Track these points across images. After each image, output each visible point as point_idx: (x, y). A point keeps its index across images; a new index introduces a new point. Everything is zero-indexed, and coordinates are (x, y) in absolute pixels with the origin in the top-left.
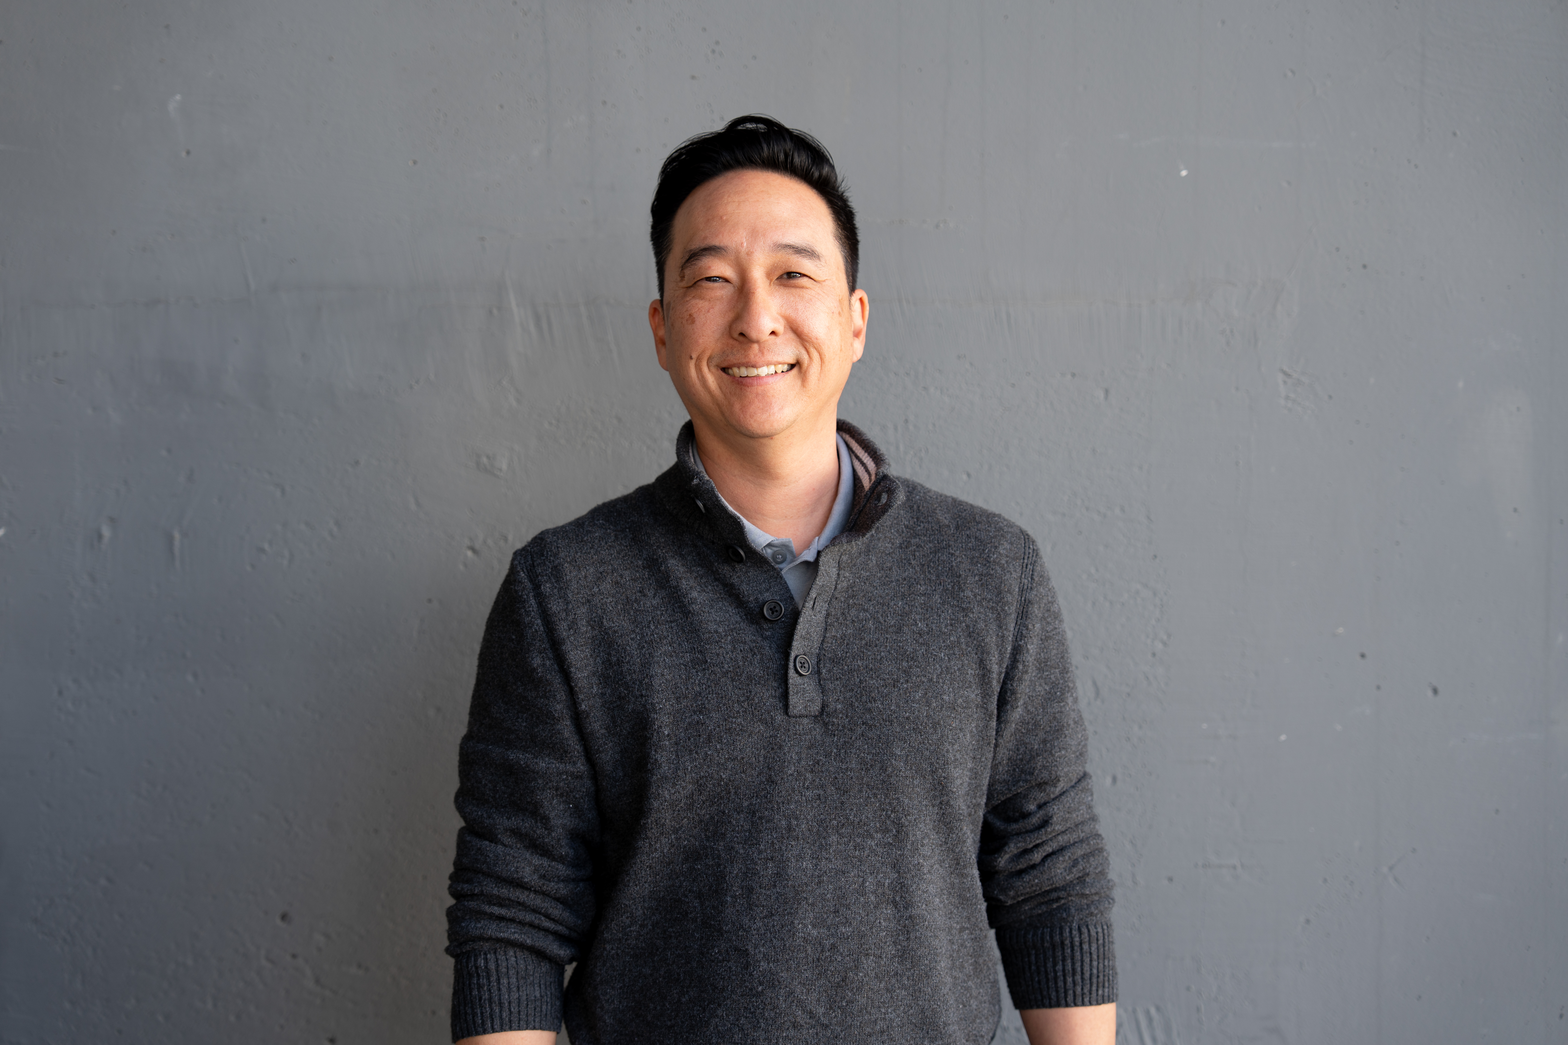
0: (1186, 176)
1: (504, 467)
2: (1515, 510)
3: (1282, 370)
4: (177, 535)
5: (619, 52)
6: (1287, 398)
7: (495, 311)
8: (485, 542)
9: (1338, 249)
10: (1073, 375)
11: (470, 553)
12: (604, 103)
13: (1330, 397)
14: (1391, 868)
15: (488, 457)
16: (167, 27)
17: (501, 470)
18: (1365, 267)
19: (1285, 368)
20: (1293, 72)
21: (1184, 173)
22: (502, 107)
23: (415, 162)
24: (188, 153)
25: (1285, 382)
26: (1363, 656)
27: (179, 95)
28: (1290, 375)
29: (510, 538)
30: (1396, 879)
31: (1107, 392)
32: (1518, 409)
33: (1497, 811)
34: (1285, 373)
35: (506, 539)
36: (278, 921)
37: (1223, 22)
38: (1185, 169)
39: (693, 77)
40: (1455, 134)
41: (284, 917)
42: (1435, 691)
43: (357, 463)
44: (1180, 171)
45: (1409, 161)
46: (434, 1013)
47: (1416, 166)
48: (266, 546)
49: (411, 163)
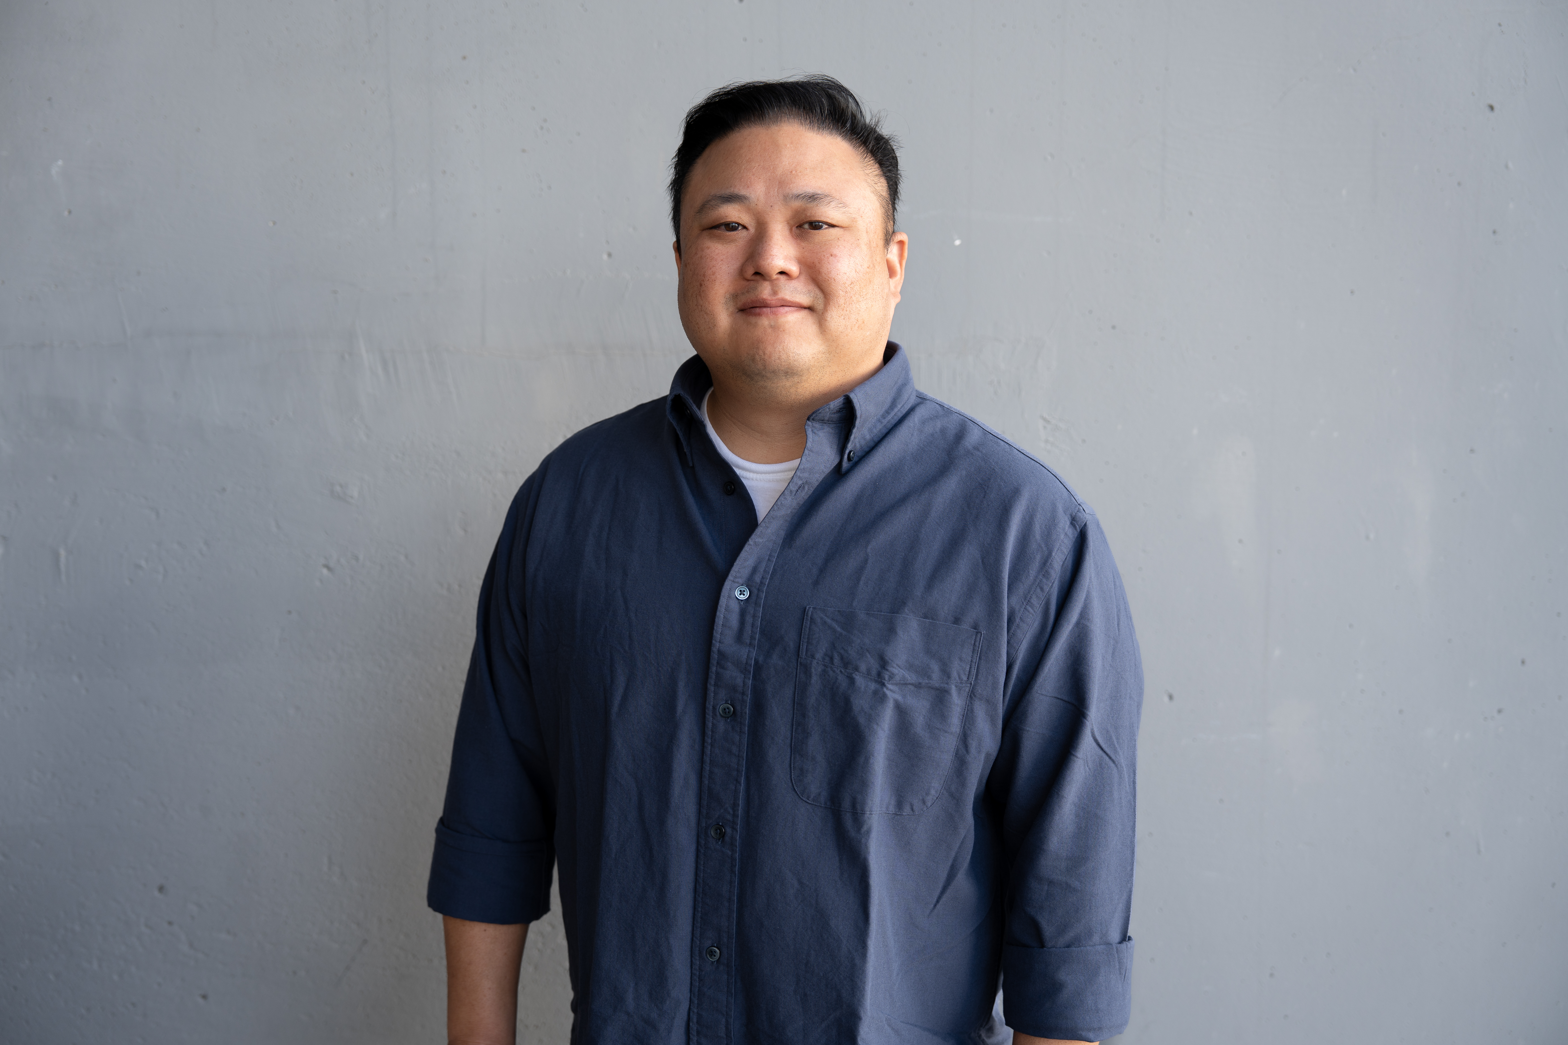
0: (959, 245)
1: (356, 494)
2: (1240, 541)
3: (1042, 417)
4: (63, 553)
5: (457, 127)
6: (1047, 441)
7: (346, 356)
8: (338, 561)
9: (1091, 312)
11: (325, 571)
12: (444, 172)
13: (1084, 441)
15: (341, 486)
16: (50, 99)
17: (352, 497)
18: (1114, 327)
19: (1045, 415)
20: (1052, 157)
21: (958, 242)
22: (352, 175)
23: (275, 223)
24: (70, 212)
25: (1045, 427)
27: (61, 161)
28: (1049, 421)
29: (361, 558)
32: (1244, 453)
34: (1045, 420)
35: (357, 559)
36: (156, 893)
38: (959, 239)
39: (524, 151)
40: (1191, 214)
41: (161, 889)
42: (1171, 697)
43: (224, 490)
44: (954, 241)
45: (1151, 236)
47: (1157, 241)
48: (143, 563)
49: (271, 224)
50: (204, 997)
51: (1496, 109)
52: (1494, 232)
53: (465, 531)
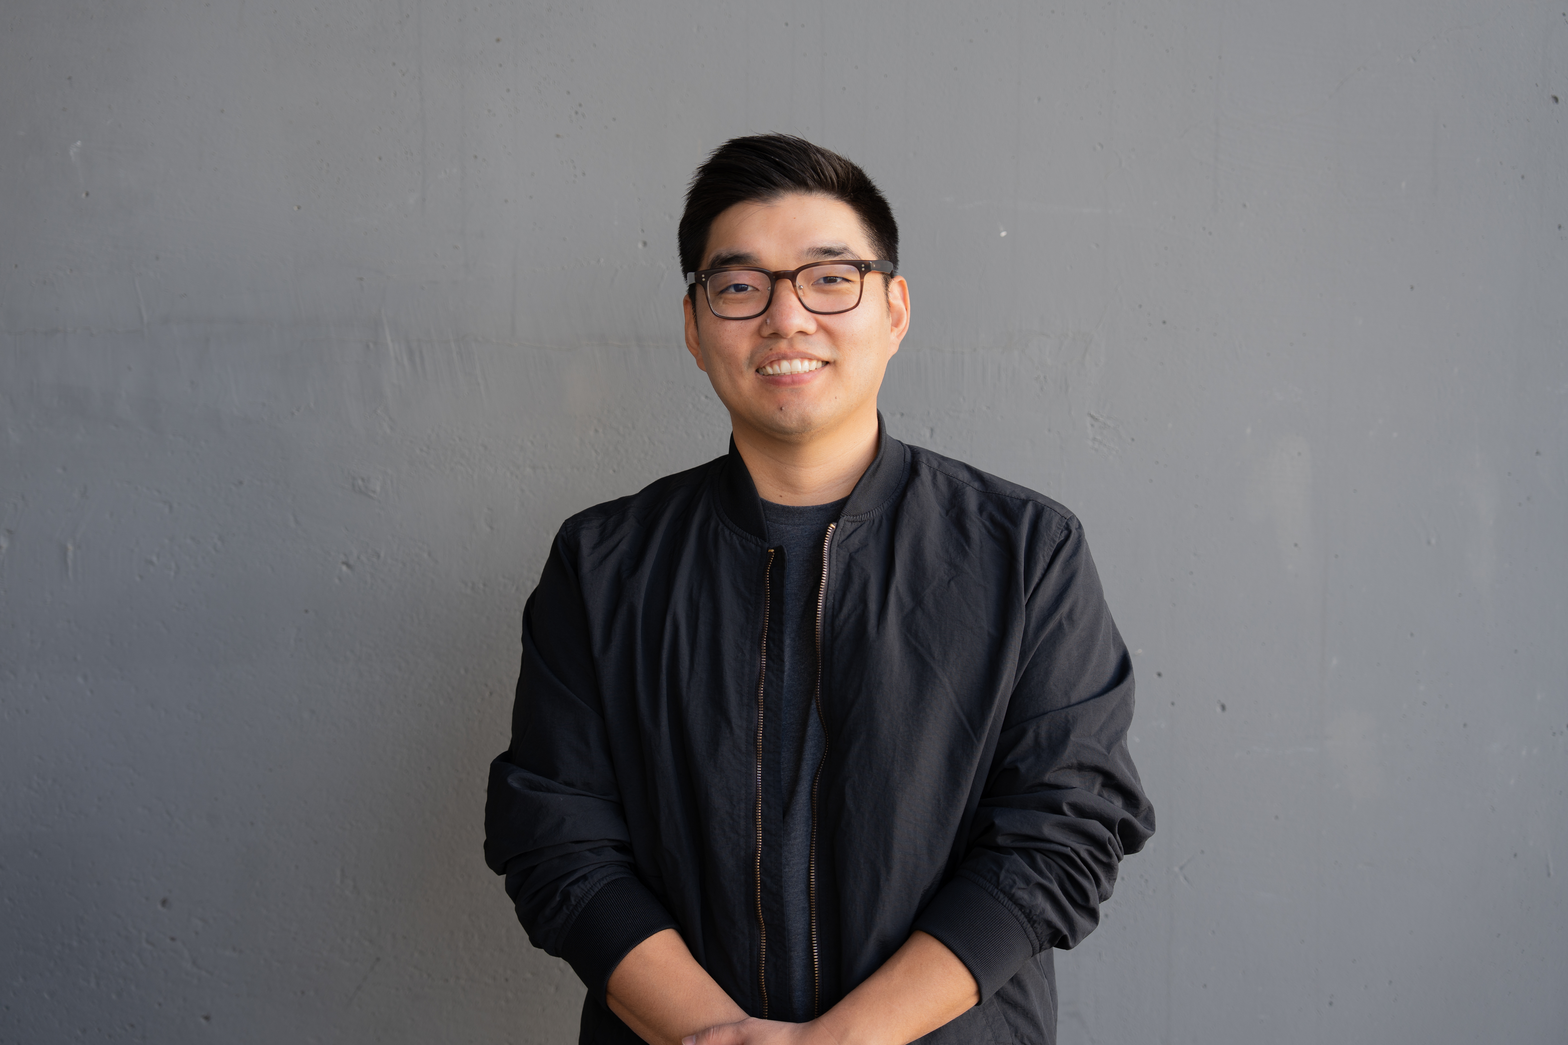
0: (1005, 236)
1: (378, 489)
2: (1296, 545)
3: (1090, 414)
4: (70, 547)
5: (489, 111)
6: (1094, 439)
7: (371, 346)
8: (358, 558)
9: (1140, 306)
10: (902, 415)
11: (344, 568)
12: (476, 157)
13: (1133, 440)
14: (1181, 868)
15: (363, 480)
16: (70, 78)
17: (374, 492)
18: (1164, 322)
19: (1093, 413)
20: (1102, 146)
21: (1003, 234)
22: (380, 159)
23: (299, 208)
24: (87, 194)
25: (1092, 425)
26: (1159, 675)
27: (79, 141)
28: (1096, 419)
29: (382, 555)
30: (1186, 878)
31: (932, 430)
32: (1299, 454)
33: (1277, 817)
34: (1092, 417)
35: (379, 556)
36: (159, 907)
37: (1039, 99)
38: (1004, 231)
39: (558, 136)
40: (1245, 206)
41: (164, 903)
42: (1223, 708)
43: (241, 483)
44: (1000, 232)
45: (1204, 229)
46: (303, 993)
47: (1210, 233)
48: (154, 559)
49: (296, 208)
50: (207, 1018)
51: (1560, 101)
52: (1560, 227)
53: (492, 528)
